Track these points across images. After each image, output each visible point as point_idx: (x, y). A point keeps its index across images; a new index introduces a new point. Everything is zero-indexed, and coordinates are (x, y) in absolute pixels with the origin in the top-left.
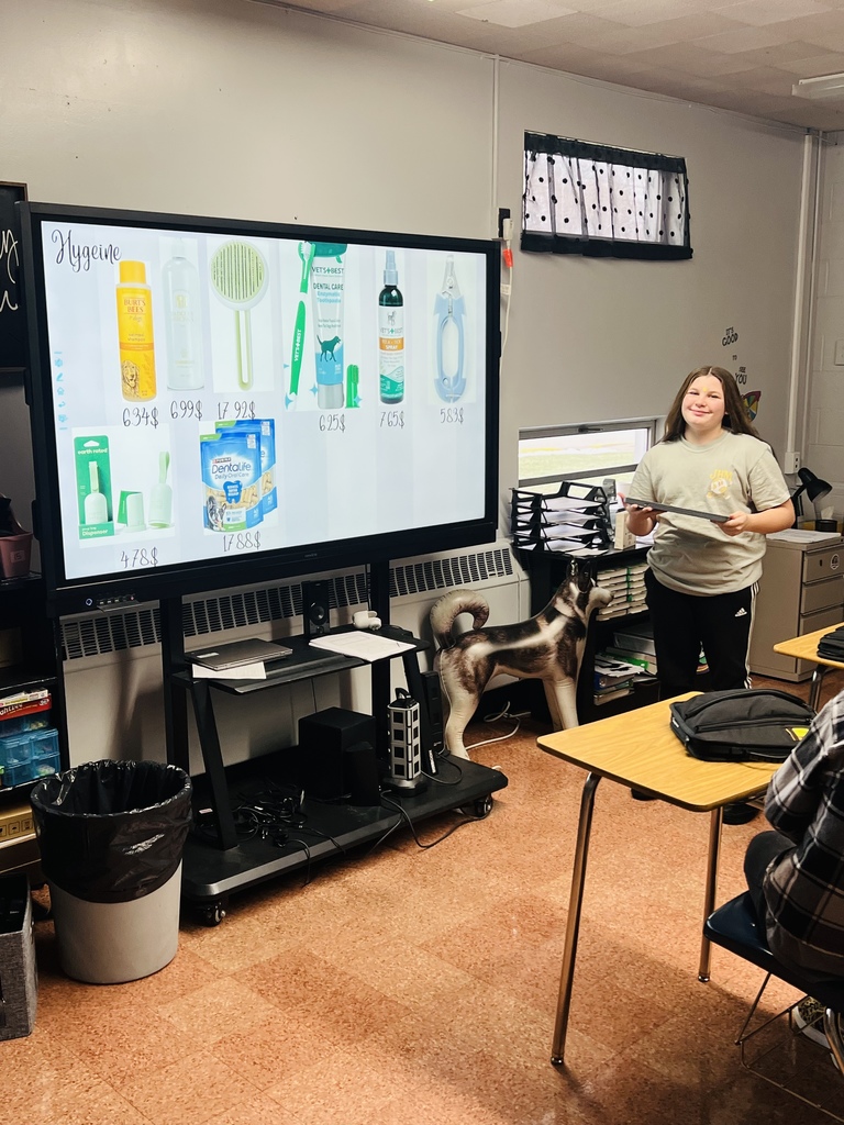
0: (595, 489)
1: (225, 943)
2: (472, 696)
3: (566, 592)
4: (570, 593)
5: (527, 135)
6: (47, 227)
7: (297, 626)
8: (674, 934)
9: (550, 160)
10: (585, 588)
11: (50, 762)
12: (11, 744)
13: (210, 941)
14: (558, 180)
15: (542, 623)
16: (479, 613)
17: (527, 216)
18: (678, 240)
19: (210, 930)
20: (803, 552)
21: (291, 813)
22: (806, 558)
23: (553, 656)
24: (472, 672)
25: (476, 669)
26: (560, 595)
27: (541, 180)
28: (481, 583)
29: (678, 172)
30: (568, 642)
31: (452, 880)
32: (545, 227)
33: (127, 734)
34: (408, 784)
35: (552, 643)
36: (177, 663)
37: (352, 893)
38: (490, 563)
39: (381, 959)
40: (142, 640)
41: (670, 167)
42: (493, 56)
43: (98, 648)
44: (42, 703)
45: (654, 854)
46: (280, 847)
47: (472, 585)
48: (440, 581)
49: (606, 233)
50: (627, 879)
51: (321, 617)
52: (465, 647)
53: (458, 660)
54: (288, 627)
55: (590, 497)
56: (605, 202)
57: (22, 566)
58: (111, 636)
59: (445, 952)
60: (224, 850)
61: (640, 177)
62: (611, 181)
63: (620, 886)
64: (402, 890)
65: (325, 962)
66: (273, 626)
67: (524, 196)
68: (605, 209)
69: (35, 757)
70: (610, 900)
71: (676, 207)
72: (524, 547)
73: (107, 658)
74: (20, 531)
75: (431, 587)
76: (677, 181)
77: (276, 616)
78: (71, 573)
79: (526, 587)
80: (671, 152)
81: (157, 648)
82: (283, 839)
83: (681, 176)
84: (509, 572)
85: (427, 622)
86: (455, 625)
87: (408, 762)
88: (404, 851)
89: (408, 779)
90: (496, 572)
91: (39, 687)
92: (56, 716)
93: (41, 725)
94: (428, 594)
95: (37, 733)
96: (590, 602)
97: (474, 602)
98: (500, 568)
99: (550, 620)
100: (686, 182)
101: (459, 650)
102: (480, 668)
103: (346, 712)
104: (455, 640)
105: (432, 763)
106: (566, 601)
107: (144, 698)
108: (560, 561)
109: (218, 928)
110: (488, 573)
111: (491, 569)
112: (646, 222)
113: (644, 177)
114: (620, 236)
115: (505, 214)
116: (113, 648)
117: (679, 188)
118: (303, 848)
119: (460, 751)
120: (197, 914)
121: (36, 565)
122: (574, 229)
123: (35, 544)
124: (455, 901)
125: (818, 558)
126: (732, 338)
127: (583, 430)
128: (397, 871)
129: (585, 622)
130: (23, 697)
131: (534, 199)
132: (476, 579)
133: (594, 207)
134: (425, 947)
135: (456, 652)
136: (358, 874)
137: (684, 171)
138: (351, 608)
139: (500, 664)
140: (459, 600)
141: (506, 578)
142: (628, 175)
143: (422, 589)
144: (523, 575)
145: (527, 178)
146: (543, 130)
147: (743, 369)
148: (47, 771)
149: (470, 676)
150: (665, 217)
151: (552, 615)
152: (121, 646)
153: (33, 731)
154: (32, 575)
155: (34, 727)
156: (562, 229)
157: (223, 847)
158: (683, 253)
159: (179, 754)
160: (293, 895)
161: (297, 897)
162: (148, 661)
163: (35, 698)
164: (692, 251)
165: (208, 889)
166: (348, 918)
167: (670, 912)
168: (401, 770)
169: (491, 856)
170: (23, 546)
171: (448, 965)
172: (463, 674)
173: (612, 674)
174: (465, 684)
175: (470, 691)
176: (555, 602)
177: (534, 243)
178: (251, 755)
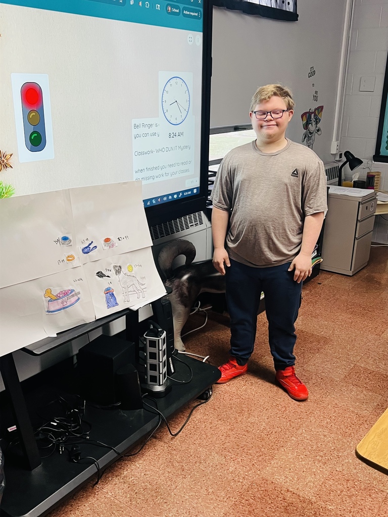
2: (187, 309)
16: (190, 255)
18: (290, 8)
20: (359, 202)
21: (78, 424)
22: (361, 206)
31: (202, 467)
34: (158, 388)
37: (132, 490)
38: (190, 219)
53: (178, 287)
60: (31, 470)
64: (169, 483)
72: (209, 207)
84: (201, 223)
87: (159, 373)
89: (160, 385)
90: (194, 224)
97: (187, 248)
98: (196, 221)
101: (178, 280)
102: (192, 291)
104: (175, 273)
105: (171, 366)
110: (190, 225)
118: (93, 462)
125: (365, 205)
126: (312, 73)
127: (236, 129)
128: (161, 461)
132: (183, 229)
135: (176, 282)
139: (204, 287)
141: (200, 227)
147: (316, 93)
149: (186, 297)
157: (30, 469)
158: (291, 17)
160: (87, 497)
161: (90, 499)
164: (298, 15)
168: (154, 379)
169: (223, 439)
172: (181, 295)
174: (182, 302)
175: (186, 306)
178: (42, 367)
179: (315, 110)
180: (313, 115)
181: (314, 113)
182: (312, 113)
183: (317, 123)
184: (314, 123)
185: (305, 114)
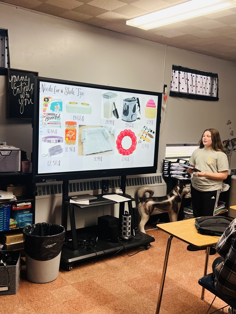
0: (186, 161)
1: (71, 276)
2: (148, 216)
3: (176, 189)
4: (177, 189)
5: (173, 66)
6: (41, 83)
7: (100, 192)
8: (196, 286)
9: (179, 73)
10: (182, 188)
11: (29, 222)
12: (20, 216)
13: (67, 275)
14: (181, 78)
15: (169, 197)
16: (151, 193)
17: (172, 87)
18: (215, 95)
19: (68, 272)
21: (93, 243)
23: (171, 206)
24: (148, 209)
25: (149, 208)
26: (174, 190)
27: (176, 78)
28: (153, 185)
29: (216, 77)
30: (176, 203)
32: (177, 90)
33: (52, 217)
34: (127, 238)
35: (171, 202)
36: (66, 199)
37: (108, 266)
38: (156, 179)
39: (113, 284)
40: (58, 192)
41: (213, 76)
42: (165, 45)
43: (46, 193)
44: (29, 206)
45: (194, 264)
46: (89, 251)
47: (150, 185)
48: (141, 183)
49: (194, 93)
50: (185, 270)
51: (106, 190)
52: (146, 202)
53: (144, 205)
54: (98, 192)
55: (185, 163)
56: (194, 84)
57: (27, 169)
58: (50, 190)
59: (131, 284)
61: (204, 78)
62: (196, 79)
63: (183, 271)
64: (121, 267)
65: (97, 284)
66: (94, 191)
67: (171, 82)
68: (194, 86)
69: (26, 220)
70: (179, 275)
71: (215, 87)
72: (166, 176)
73: (48, 196)
74: (28, 160)
75: (138, 184)
76: (215, 80)
77: (95, 189)
78: (40, 172)
79: (166, 186)
80: (214, 72)
81: (61, 195)
82: (90, 249)
83: (217, 78)
84: (161, 182)
85: (136, 194)
86: (144, 195)
87: (127, 231)
88: (123, 256)
89: (127, 237)
90: (157, 182)
91: (28, 202)
92: (32, 210)
93: (28, 212)
94: (137, 186)
95: (27, 214)
96: (183, 192)
97: (150, 189)
98: (158, 181)
99: (171, 196)
100: (218, 80)
101: (145, 203)
102: (150, 208)
103: (112, 216)
104: (144, 199)
105: (134, 233)
106: (176, 191)
107: (57, 208)
108: (175, 180)
109: (70, 272)
110: (155, 182)
111: (156, 181)
112: (205, 90)
113: (206, 78)
114: (198, 93)
115: (165, 86)
116: (50, 194)
117: (216, 82)
118: (95, 252)
119: (143, 231)
120: (64, 267)
121: (31, 170)
122: (185, 91)
123: (31, 163)
124: (136, 271)
126: (229, 123)
127: (185, 145)
128: (121, 262)
129: (181, 198)
130: (24, 204)
131: (174, 82)
132: (151, 183)
133: (191, 85)
134: (125, 282)
135: (144, 203)
136: (110, 261)
137: (217, 77)
138: (115, 188)
139: (156, 207)
140: (146, 188)
141: (160, 184)
142: (201, 77)
143: (136, 185)
144: (165, 184)
145: (172, 77)
146: (177, 64)
147: (232, 132)
148: (29, 224)
149: (147, 210)
150: (212, 89)
151: (172, 195)
152: (52, 193)
153: (26, 213)
154: (30, 172)
155: (26, 212)
156: (181, 91)
157: (74, 250)
158: (216, 99)
159: (65, 224)
160: (91, 265)
161: (92, 266)
162: (59, 198)
163: (27, 204)
164: (219, 98)
165: (68, 261)
166: (105, 273)
167: (196, 280)
168: (125, 234)
169: (148, 260)
170: (28, 164)
171: (130, 288)
172: (145, 209)
173: (189, 213)
174: (146, 212)
175: (147, 214)
176: (173, 191)
177: (173, 94)
178: (85, 226)
179: (232, 140)
180: (230, 142)
181: (231, 141)
182: (230, 141)
183: (233, 146)
184: (231, 146)
185: (225, 141)
